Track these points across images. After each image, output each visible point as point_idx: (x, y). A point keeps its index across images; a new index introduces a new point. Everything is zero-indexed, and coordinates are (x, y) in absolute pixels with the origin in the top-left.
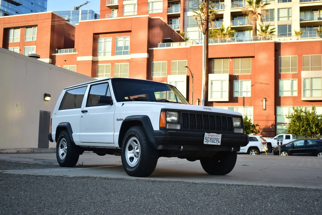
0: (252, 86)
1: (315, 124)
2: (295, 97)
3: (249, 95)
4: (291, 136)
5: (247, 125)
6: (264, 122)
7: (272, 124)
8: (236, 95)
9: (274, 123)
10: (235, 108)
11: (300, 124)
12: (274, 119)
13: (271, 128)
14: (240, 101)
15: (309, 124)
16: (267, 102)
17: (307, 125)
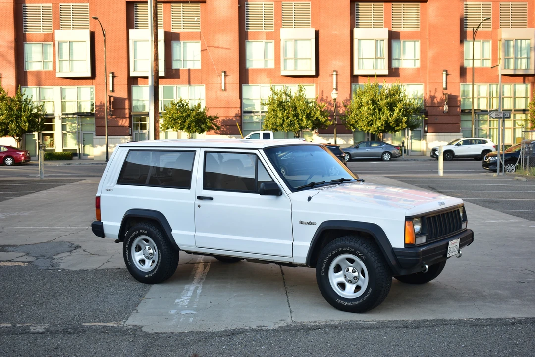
0: (202, 51)
1: (305, 114)
2: (271, 69)
3: (198, 66)
4: (271, 133)
5: (202, 117)
6: (222, 110)
7: (236, 114)
8: (176, 66)
9: (240, 112)
10: (175, 88)
11: (283, 114)
12: (239, 106)
13: (234, 119)
14: (184, 76)
15: (297, 115)
16: (227, 78)
17: (293, 117)
